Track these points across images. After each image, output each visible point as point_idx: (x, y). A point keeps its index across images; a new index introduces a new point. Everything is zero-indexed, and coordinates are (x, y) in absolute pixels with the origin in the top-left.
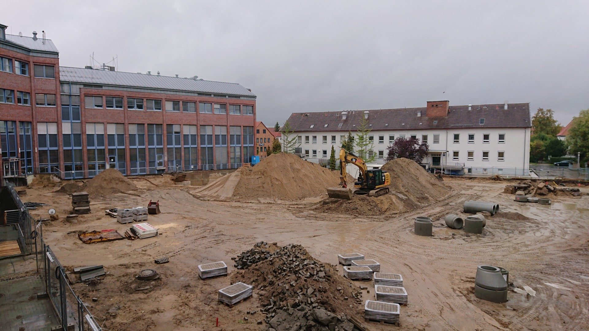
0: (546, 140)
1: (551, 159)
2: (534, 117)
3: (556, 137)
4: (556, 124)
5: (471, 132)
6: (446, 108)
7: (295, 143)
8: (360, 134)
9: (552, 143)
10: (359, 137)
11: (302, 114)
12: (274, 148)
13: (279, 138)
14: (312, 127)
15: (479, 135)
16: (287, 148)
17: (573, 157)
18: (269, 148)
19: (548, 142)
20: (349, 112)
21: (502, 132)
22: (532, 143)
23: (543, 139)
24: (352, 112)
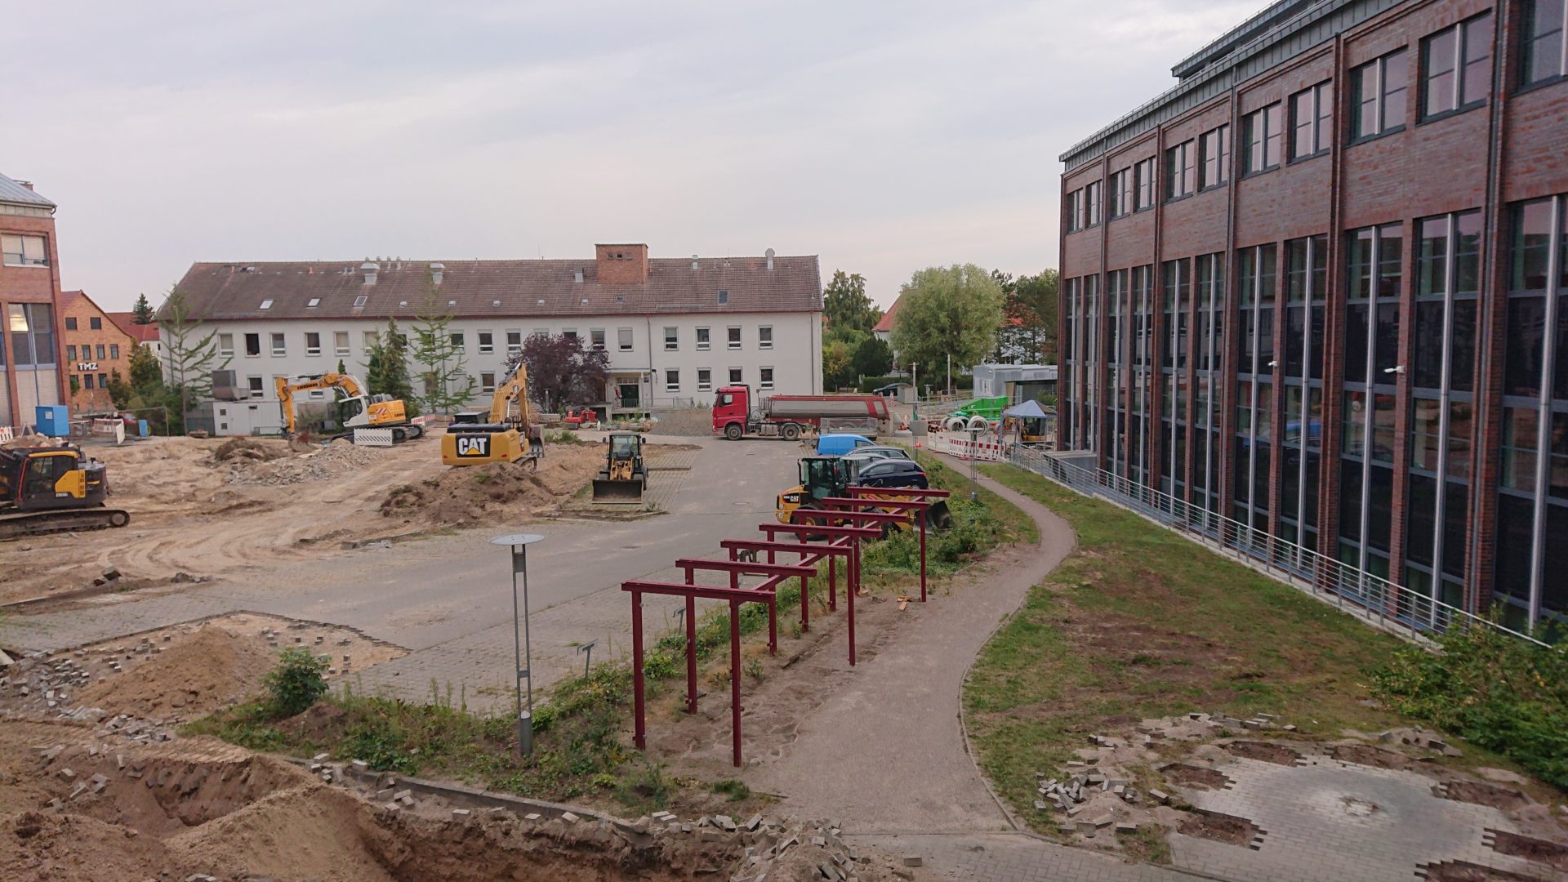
0: (853, 341)
1: (865, 382)
2: (827, 292)
3: (872, 334)
4: (871, 306)
5: (702, 322)
6: (640, 262)
7: (211, 354)
8: (424, 327)
9: (864, 345)
10: (421, 333)
11: (228, 266)
12: (134, 374)
13: (153, 345)
14: (266, 305)
15: (719, 329)
16: (182, 371)
17: (905, 375)
18: (116, 375)
19: (857, 345)
20: (383, 265)
21: (765, 321)
22: (826, 349)
23: (847, 338)
24: (394, 265)
